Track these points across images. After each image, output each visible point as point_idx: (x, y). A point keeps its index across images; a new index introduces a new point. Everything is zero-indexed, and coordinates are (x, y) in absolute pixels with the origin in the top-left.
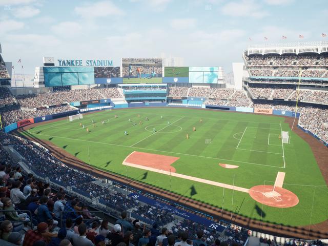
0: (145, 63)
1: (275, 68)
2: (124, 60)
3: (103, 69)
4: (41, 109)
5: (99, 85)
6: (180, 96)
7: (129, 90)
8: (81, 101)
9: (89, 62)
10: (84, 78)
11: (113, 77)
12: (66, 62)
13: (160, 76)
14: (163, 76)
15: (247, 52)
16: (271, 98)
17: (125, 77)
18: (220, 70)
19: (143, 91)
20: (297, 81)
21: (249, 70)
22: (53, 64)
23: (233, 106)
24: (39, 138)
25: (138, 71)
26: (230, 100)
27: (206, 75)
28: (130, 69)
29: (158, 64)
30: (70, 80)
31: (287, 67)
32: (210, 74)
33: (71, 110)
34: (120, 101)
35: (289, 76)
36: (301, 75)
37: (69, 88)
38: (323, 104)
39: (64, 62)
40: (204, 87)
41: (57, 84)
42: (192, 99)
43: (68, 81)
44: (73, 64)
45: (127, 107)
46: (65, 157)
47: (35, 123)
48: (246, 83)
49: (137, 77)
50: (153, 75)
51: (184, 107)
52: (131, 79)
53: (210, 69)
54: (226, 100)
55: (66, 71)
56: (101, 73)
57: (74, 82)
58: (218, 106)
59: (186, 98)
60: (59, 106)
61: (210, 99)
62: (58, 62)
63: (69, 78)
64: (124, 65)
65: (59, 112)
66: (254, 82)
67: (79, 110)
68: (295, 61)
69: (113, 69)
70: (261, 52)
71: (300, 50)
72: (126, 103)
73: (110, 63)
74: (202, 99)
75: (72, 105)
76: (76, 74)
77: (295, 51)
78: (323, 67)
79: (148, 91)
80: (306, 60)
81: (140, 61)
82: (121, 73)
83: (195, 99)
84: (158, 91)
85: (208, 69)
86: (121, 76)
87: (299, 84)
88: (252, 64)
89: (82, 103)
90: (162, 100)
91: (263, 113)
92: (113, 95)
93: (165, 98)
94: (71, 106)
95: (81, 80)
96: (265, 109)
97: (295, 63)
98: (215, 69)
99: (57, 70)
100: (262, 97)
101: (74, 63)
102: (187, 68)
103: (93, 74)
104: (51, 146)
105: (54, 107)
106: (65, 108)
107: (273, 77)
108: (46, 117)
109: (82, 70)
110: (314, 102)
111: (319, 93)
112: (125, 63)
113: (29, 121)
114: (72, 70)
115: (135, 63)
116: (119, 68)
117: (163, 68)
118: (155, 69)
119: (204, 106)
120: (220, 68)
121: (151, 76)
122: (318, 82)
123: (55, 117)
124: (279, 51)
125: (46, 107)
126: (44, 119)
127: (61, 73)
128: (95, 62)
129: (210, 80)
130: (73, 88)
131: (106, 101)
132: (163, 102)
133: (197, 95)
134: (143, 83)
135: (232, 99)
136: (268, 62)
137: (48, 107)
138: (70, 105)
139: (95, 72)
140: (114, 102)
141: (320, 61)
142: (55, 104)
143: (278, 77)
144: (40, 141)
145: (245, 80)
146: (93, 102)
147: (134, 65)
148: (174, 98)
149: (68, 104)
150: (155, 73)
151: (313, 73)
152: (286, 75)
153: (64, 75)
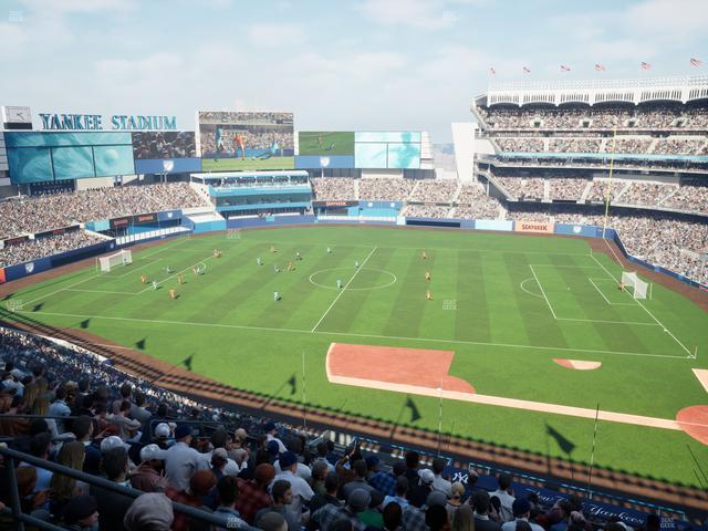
0: (254, 123)
1: (548, 134)
2: (204, 116)
3: (154, 138)
4: (16, 242)
5: (142, 177)
6: (341, 198)
7: (220, 188)
8: (111, 217)
9: (118, 120)
10: (108, 161)
11: (178, 156)
12: (61, 119)
13: (289, 153)
14: (297, 152)
15: (485, 99)
16: (547, 199)
17: (207, 155)
18: (425, 140)
19: (255, 188)
20: (598, 161)
21: (494, 139)
22: (29, 126)
23: (467, 217)
24: (47, 323)
25: (236, 140)
26: (457, 205)
27: (393, 151)
28: (218, 136)
29: (285, 124)
30: (74, 165)
31: (573, 132)
32: (403, 147)
33: (95, 243)
34: (205, 213)
35: (580, 150)
36: (605, 150)
37: (70, 185)
38: (660, 209)
39: (55, 120)
40: (390, 176)
41: (40, 177)
42: (370, 205)
43: (68, 167)
44: (80, 127)
45: (224, 227)
46: (162, 374)
47: (7, 280)
48: (483, 166)
49: (235, 156)
50: (274, 152)
51: (355, 225)
52: (219, 160)
53: (403, 136)
54: (448, 205)
55: (63, 142)
56: (148, 146)
57: (84, 171)
58: (434, 219)
59: (356, 203)
60: (60, 232)
61: (411, 203)
62: (41, 120)
63: (72, 161)
64: (203, 128)
65: (65, 248)
66: (505, 165)
67: (114, 241)
68: (586, 119)
69: (179, 137)
70: (517, 99)
71: (597, 97)
72: (221, 218)
73: (170, 122)
74: (393, 205)
75: (93, 229)
76: (88, 150)
77: (587, 97)
78: (647, 133)
79: (266, 188)
80: (608, 117)
81: (241, 117)
82: (198, 146)
83: (376, 205)
84: (289, 187)
85: (397, 137)
86: (199, 153)
87: (611, 167)
88: (496, 125)
89: (116, 223)
90: (302, 210)
91: (533, 231)
92: (183, 201)
93: (309, 204)
94: (88, 232)
95: (100, 164)
96: (537, 224)
97: (586, 125)
98: (414, 138)
99: (40, 141)
100: (529, 197)
101: (82, 121)
102: (351, 135)
103: (130, 151)
104: (104, 346)
105: (49, 235)
106: (77, 236)
107: (545, 154)
108: (35, 263)
109: (101, 139)
110: (639, 205)
111: (643, 185)
112: (206, 122)
114: (78, 140)
115: (231, 123)
116: (192, 134)
117: (296, 134)
118: (277, 136)
119: (401, 221)
120: (425, 134)
121: (269, 154)
122: (640, 163)
123: (58, 262)
124: (553, 98)
125: (27, 238)
126: (30, 268)
127: (51, 147)
128: (132, 120)
129: (405, 161)
130: (81, 185)
131: (170, 215)
132: (302, 213)
133: (379, 195)
134: (251, 170)
135: (459, 202)
136: (530, 121)
137: (32, 236)
138: (87, 228)
139: (135, 144)
140: (191, 218)
141: (636, 120)
142: (48, 229)
143: (558, 154)
144: (58, 331)
145: (479, 159)
146: (141, 219)
147: (227, 127)
148: (328, 205)
149: (82, 226)
150: (276, 147)
151: (629, 144)
152: (572, 149)
153: (58, 154)
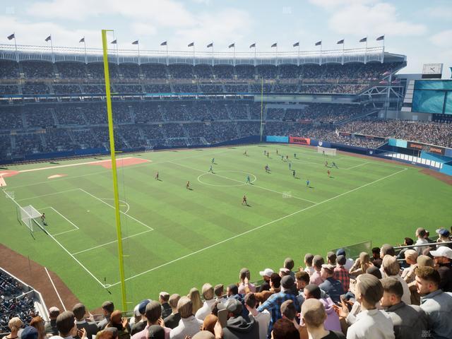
4: (344, 135)
22: (440, 76)
47: (311, 144)
113: (306, 141)
126: (321, 144)
146: (431, 149)
